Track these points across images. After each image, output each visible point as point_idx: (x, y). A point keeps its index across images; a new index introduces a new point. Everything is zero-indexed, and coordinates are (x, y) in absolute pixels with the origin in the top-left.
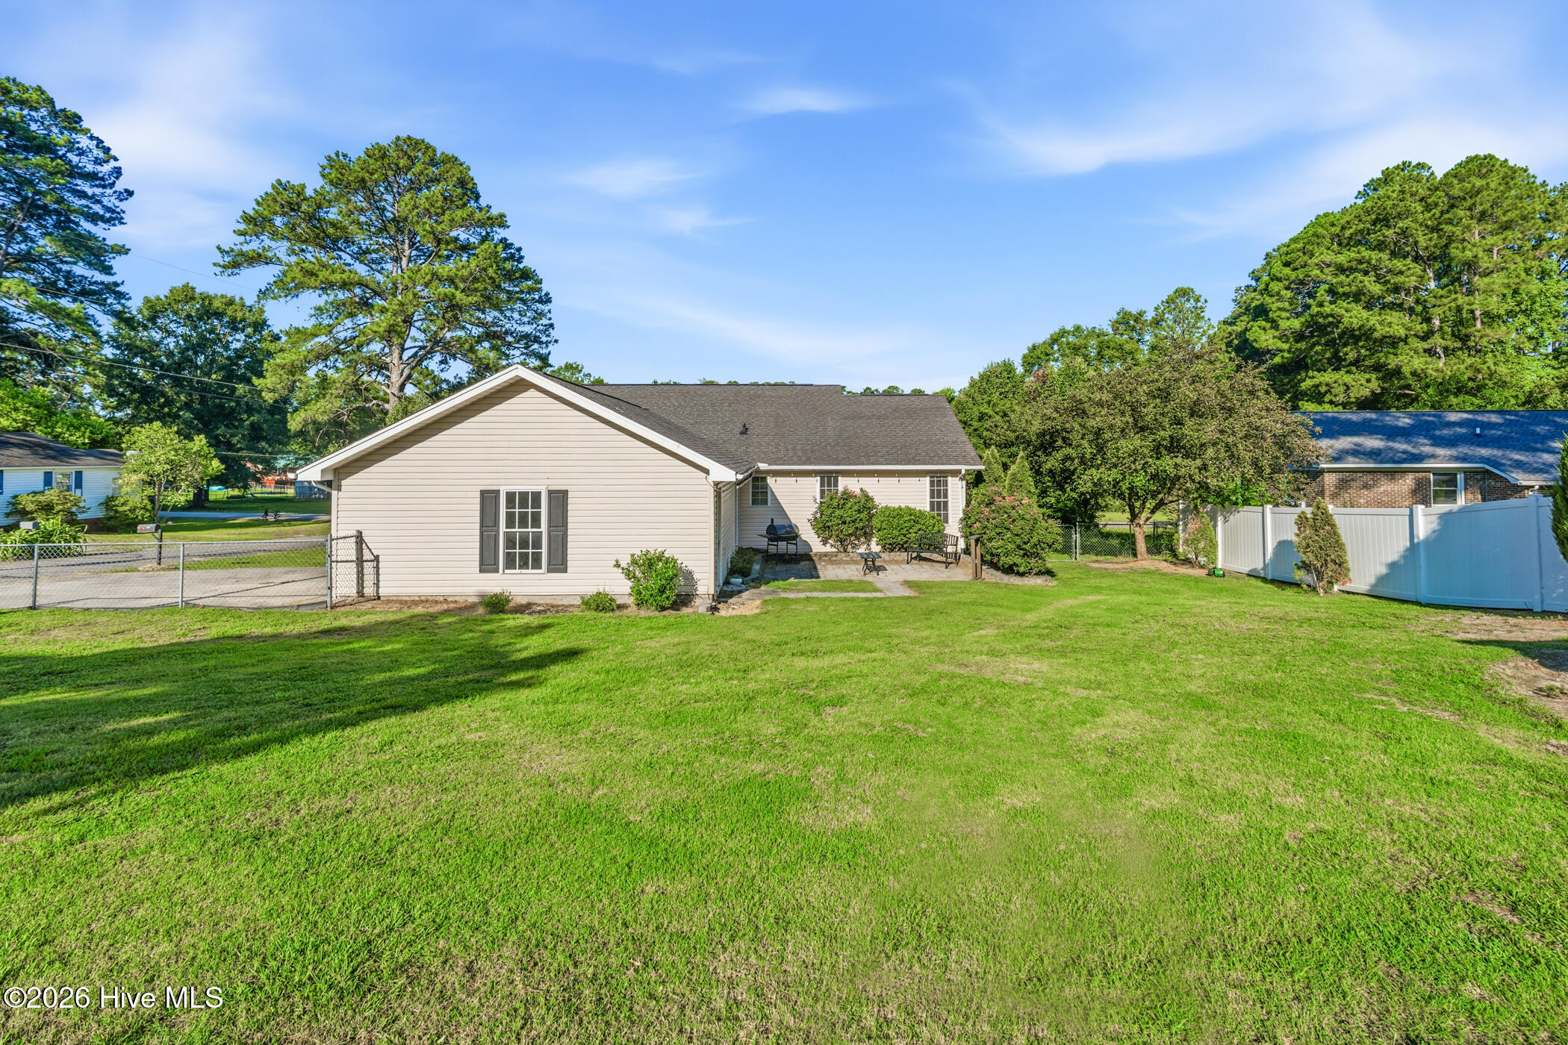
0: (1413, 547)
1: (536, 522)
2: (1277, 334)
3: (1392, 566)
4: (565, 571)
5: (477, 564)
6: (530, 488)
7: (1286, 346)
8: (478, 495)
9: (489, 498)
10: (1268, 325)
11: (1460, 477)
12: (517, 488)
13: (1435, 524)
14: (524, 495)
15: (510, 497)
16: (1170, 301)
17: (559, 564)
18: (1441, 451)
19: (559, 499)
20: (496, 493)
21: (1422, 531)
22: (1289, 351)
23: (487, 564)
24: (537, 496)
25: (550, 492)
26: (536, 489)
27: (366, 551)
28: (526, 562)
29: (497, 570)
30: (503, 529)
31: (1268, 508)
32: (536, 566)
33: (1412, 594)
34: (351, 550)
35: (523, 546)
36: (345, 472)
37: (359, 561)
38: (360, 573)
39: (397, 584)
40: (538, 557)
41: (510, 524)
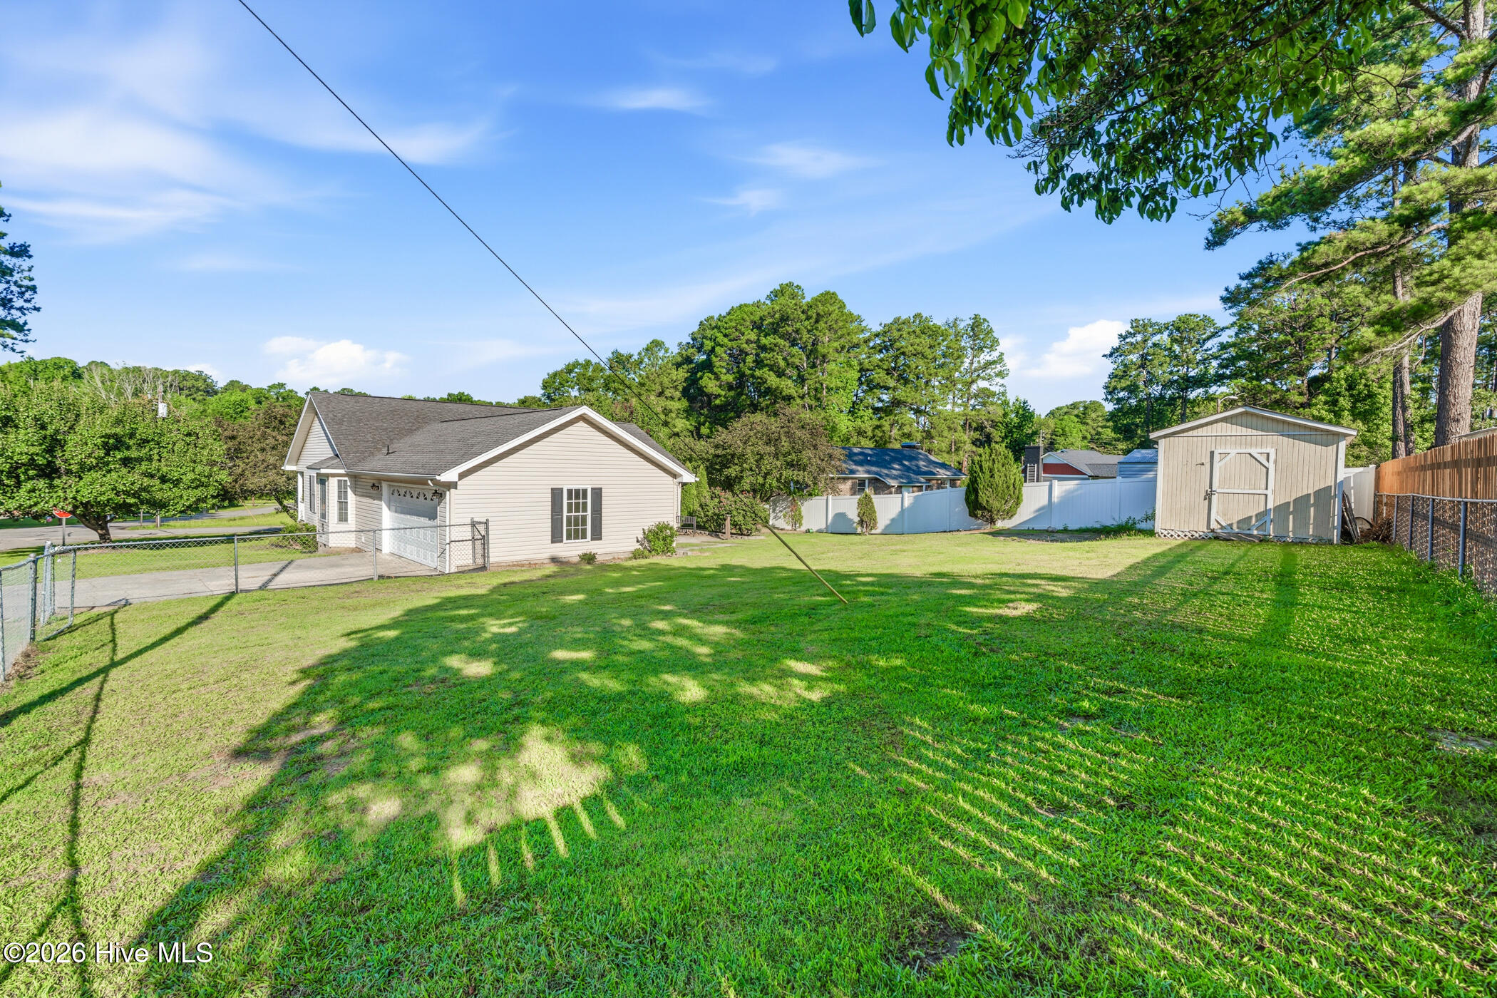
0: (903, 510)
1: (585, 510)
2: (718, 383)
3: (893, 520)
4: (600, 539)
5: (550, 538)
6: (581, 487)
7: (723, 393)
8: (550, 491)
9: (556, 494)
10: (713, 377)
11: (867, 482)
12: (574, 487)
13: (911, 500)
14: (577, 491)
15: (570, 492)
16: (648, 349)
17: (597, 535)
18: (860, 468)
19: (597, 493)
20: (561, 490)
21: (906, 504)
22: (725, 397)
23: (556, 538)
24: (585, 491)
25: (592, 489)
26: (584, 487)
27: (476, 533)
28: (578, 534)
29: (562, 541)
30: (565, 513)
31: (830, 497)
32: (584, 537)
33: (900, 531)
34: (467, 533)
35: (577, 524)
36: (462, 476)
37: (473, 539)
38: (474, 548)
39: (496, 556)
40: (584, 531)
41: (569, 510)
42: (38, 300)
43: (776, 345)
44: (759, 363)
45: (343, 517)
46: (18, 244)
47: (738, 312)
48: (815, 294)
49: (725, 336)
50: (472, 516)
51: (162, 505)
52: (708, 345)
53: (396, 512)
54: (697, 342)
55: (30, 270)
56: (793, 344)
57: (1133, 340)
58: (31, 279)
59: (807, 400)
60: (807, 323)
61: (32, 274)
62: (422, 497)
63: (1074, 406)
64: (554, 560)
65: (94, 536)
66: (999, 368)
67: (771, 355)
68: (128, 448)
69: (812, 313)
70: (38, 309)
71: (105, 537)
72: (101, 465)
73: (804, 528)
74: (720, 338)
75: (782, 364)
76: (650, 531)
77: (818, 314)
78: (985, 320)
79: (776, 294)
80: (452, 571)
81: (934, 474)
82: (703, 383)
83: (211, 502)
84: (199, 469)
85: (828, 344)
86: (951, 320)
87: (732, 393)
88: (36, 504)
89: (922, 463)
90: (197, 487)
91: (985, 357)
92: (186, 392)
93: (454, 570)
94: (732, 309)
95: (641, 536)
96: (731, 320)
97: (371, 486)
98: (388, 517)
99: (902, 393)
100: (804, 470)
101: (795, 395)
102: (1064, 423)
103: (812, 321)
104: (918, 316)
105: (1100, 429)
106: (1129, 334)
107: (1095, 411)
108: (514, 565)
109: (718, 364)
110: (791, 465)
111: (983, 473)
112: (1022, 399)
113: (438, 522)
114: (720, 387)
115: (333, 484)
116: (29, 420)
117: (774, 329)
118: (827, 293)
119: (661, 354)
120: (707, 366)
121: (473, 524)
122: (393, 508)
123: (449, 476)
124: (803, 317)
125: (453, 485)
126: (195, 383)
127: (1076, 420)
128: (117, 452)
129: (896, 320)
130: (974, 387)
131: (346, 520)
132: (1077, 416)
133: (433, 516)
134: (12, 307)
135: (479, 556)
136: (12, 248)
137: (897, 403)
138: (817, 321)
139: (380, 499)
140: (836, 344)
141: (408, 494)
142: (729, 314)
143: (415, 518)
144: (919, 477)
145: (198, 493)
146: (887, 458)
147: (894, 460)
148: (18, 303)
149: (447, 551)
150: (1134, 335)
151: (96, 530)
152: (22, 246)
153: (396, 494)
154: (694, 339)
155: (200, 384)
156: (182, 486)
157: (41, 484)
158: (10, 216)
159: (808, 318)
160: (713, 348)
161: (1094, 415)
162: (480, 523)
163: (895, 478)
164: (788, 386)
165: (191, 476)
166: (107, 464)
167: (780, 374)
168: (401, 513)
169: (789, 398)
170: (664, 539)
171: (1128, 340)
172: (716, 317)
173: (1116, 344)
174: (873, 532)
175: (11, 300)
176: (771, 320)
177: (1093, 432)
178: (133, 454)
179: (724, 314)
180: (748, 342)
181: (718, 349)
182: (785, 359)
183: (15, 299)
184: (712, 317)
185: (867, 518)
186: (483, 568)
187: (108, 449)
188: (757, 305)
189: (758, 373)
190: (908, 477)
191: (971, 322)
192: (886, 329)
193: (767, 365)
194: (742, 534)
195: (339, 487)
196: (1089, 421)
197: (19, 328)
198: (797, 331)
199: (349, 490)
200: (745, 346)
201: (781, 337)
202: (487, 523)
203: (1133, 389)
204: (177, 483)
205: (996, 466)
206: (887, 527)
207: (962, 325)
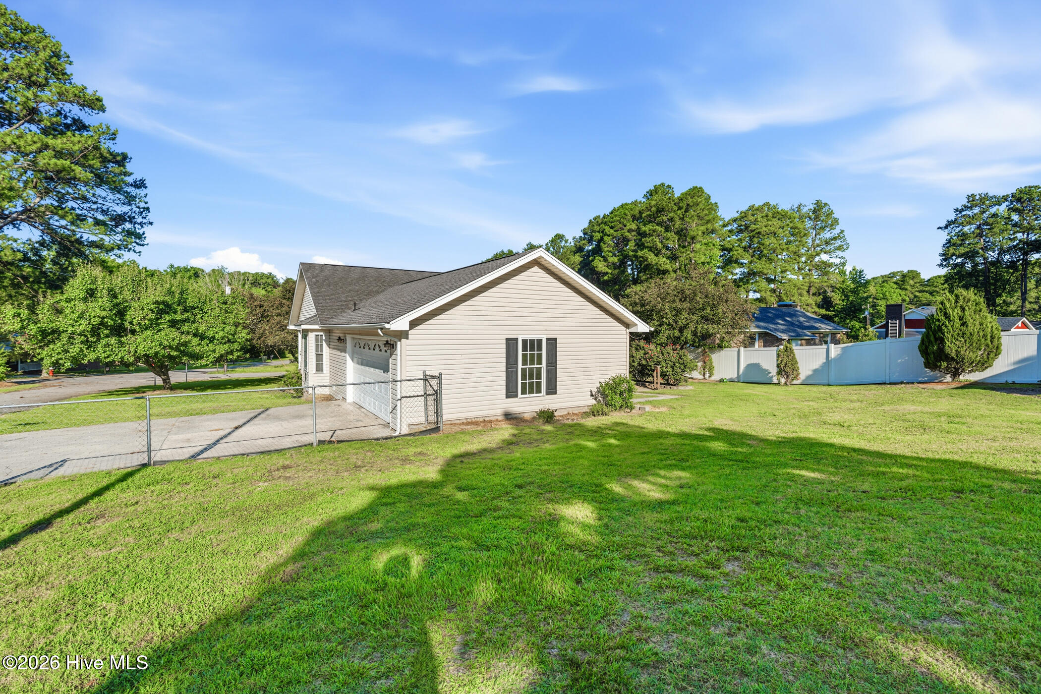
0: (828, 361)
1: (540, 362)
3: (815, 371)
4: (555, 393)
5: (504, 392)
6: (536, 337)
8: (504, 342)
9: (511, 344)
12: (528, 337)
14: (532, 341)
15: (525, 342)
16: (552, 241)
17: (552, 390)
19: (552, 343)
20: (516, 340)
21: (833, 355)
23: (511, 393)
24: (540, 342)
25: (548, 339)
26: (539, 337)
27: (429, 388)
28: (532, 388)
29: (516, 396)
30: (520, 366)
31: (742, 349)
32: (539, 391)
33: (825, 382)
34: (418, 388)
35: (531, 377)
36: (414, 324)
37: (426, 395)
38: (426, 405)
39: (451, 412)
40: (539, 384)
41: (524, 362)
42: (151, 217)
43: (654, 231)
44: (640, 246)
45: (319, 368)
46: (138, 179)
47: (621, 210)
48: (685, 189)
49: (612, 228)
50: (424, 368)
51: (197, 357)
52: (597, 236)
53: (358, 363)
54: (588, 235)
55: (145, 197)
56: (667, 229)
57: (969, 213)
58: (146, 203)
59: (679, 273)
60: (679, 212)
61: (146, 200)
62: (377, 349)
63: (893, 275)
64: (509, 417)
65: (159, 381)
66: (838, 243)
67: (651, 239)
68: (175, 313)
69: (683, 204)
70: (151, 223)
71: (166, 380)
72: (154, 324)
73: (716, 377)
74: (607, 229)
75: (660, 245)
76: (606, 385)
77: (688, 205)
78: (826, 204)
79: (651, 193)
80: (403, 433)
81: (817, 328)
82: (594, 264)
83: (236, 354)
84: (227, 328)
85: (695, 228)
86: (795, 206)
87: (616, 271)
88: (108, 357)
89: (802, 319)
90: (225, 343)
91: (827, 235)
92: (262, 286)
93: (405, 430)
94: (614, 209)
95: (594, 390)
96: (616, 216)
97: (338, 341)
98: (352, 369)
99: (758, 266)
100: (719, 323)
101: (671, 269)
102: (884, 289)
103: (683, 210)
104: (767, 204)
105: (917, 294)
106: (966, 207)
107: (913, 278)
108: (468, 423)
109: (606, 249)
110: (705, 319)
111: (950, 321)
112: (858, 268)
113: (390, 376)
114: (608, 267)
115: (312, 337)
116: (104, 291)
117: (652, 219)
118: (695, 188)
119: (563, 243)
120: (598, 251)
121: (426, 378)
122: (355, 360)
123: (400, 324)
124: (676, 208)
125: (403, 335)
126: (267, 281)
127: (895, 286)
128: (167, 316)
129: (751, 208)
130: (817, 259)
131: (322, 371)
132: (895, 283)
133: (386, 370)
134: (135, 223)
135: (431, 412)
136: (135, 182)
137: (752, 274)
138: (686, 211)
139: (345, 352)
140: (703, 228)
141: (367, 347)
142: (612, 213)
143: (372, 369)
144: (806, 331)
145: (226, 347)
146: (770, 315)
147: (778, 316)
148: (139, 220)
149: (398, 408)
150: (971, 208)
151: (160, 376)
152: (141, 180)
153: (358, 346)
154: (584, 234)
155: (270, 281)
156: (215, 342)
157: (113, 340)
158: (131, 158)
159: (680, 208)
160: (602, 238)
161: (911, 282)
162: (433, 377)
163: (783, 332)
164: (663, 262)
165: (221, 334)
166: (158, 325)
167: (657, 253)
168: (362, 364)
169: (665, 272)
170: (621, 394)
171: (964, 213)
172: (601, 216)
173: (952, 216)
174: (795, 382)
175: (134, 217)
176: (648, 213)
177: (912, 296)
178: (178, 317)
179: (608, 213)
180: (630, 231)
181: (605, 238)
182: (661, 242)
183: (136, 217)
184: (599, 217)
185: (786, 369)
186: (437, 429)
187: (161, 312)
188: (635, 203)
189: (640, 253)
190: (794, 331)
191: (812, 207)
192: (743, 215)
193: (647, 247)
194: (668, 384)
195: (317, 341)
196: (908, 287)
197: (139, 236)
198: (671, 220)
199: (324, 343)
200: (627, 234)
201: (658, 224)
202: (439, 377)
203: (970, 255)
204: (212, 340)
205: (967, 313)
206: (808, 377)
207: (804, 210)
